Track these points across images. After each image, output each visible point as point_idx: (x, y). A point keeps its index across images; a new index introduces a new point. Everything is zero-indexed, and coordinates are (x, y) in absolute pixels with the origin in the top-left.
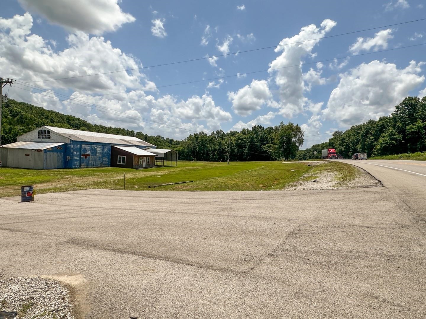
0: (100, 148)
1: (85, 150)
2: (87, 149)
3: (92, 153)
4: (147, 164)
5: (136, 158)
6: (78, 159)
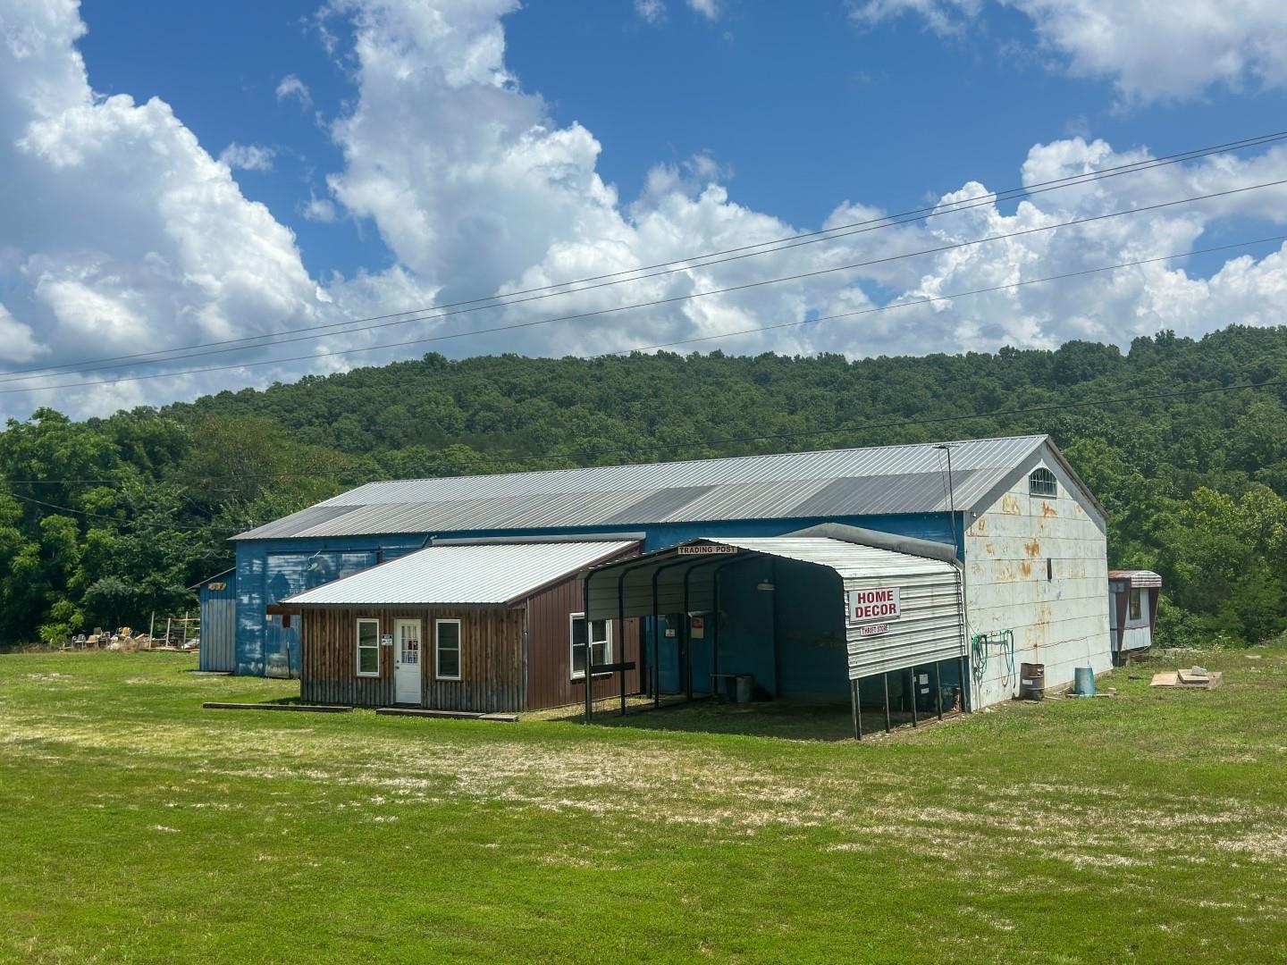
1: (281, 583)
2: (292, 578)
4: (437, 677)
5: (323, 629)
6: (256, 628)
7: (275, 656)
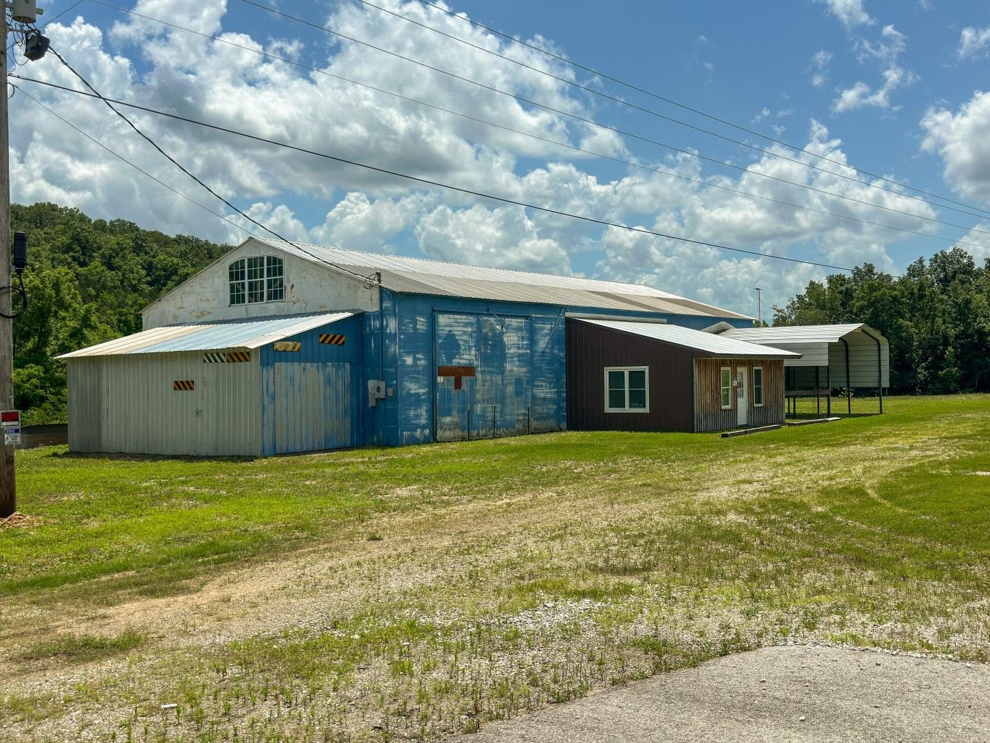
0: (518, 329)
1: (452, 343)
2: (462, 339)
3: (486, 359)
4: (755, 405)
5: (705, 375)
6: (422, 391)
7: (448, 420)
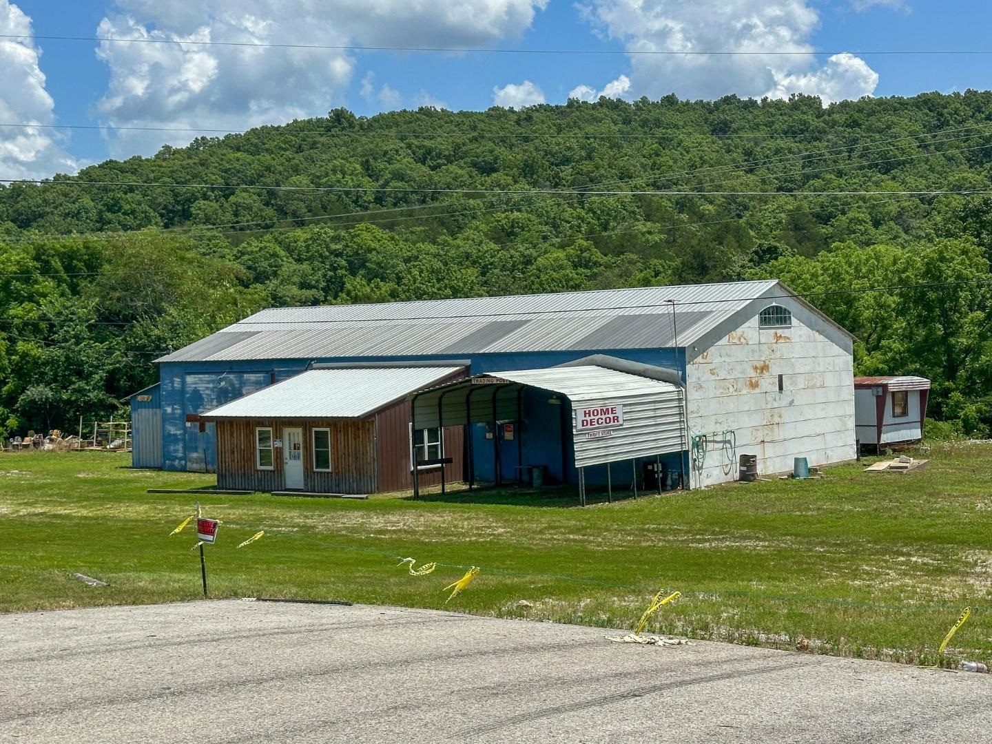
1: (197, 397)
2: (205, 393)
4: (315, 470)
5: (232, 435)
6: (178, 432)
7: (195, 455)
